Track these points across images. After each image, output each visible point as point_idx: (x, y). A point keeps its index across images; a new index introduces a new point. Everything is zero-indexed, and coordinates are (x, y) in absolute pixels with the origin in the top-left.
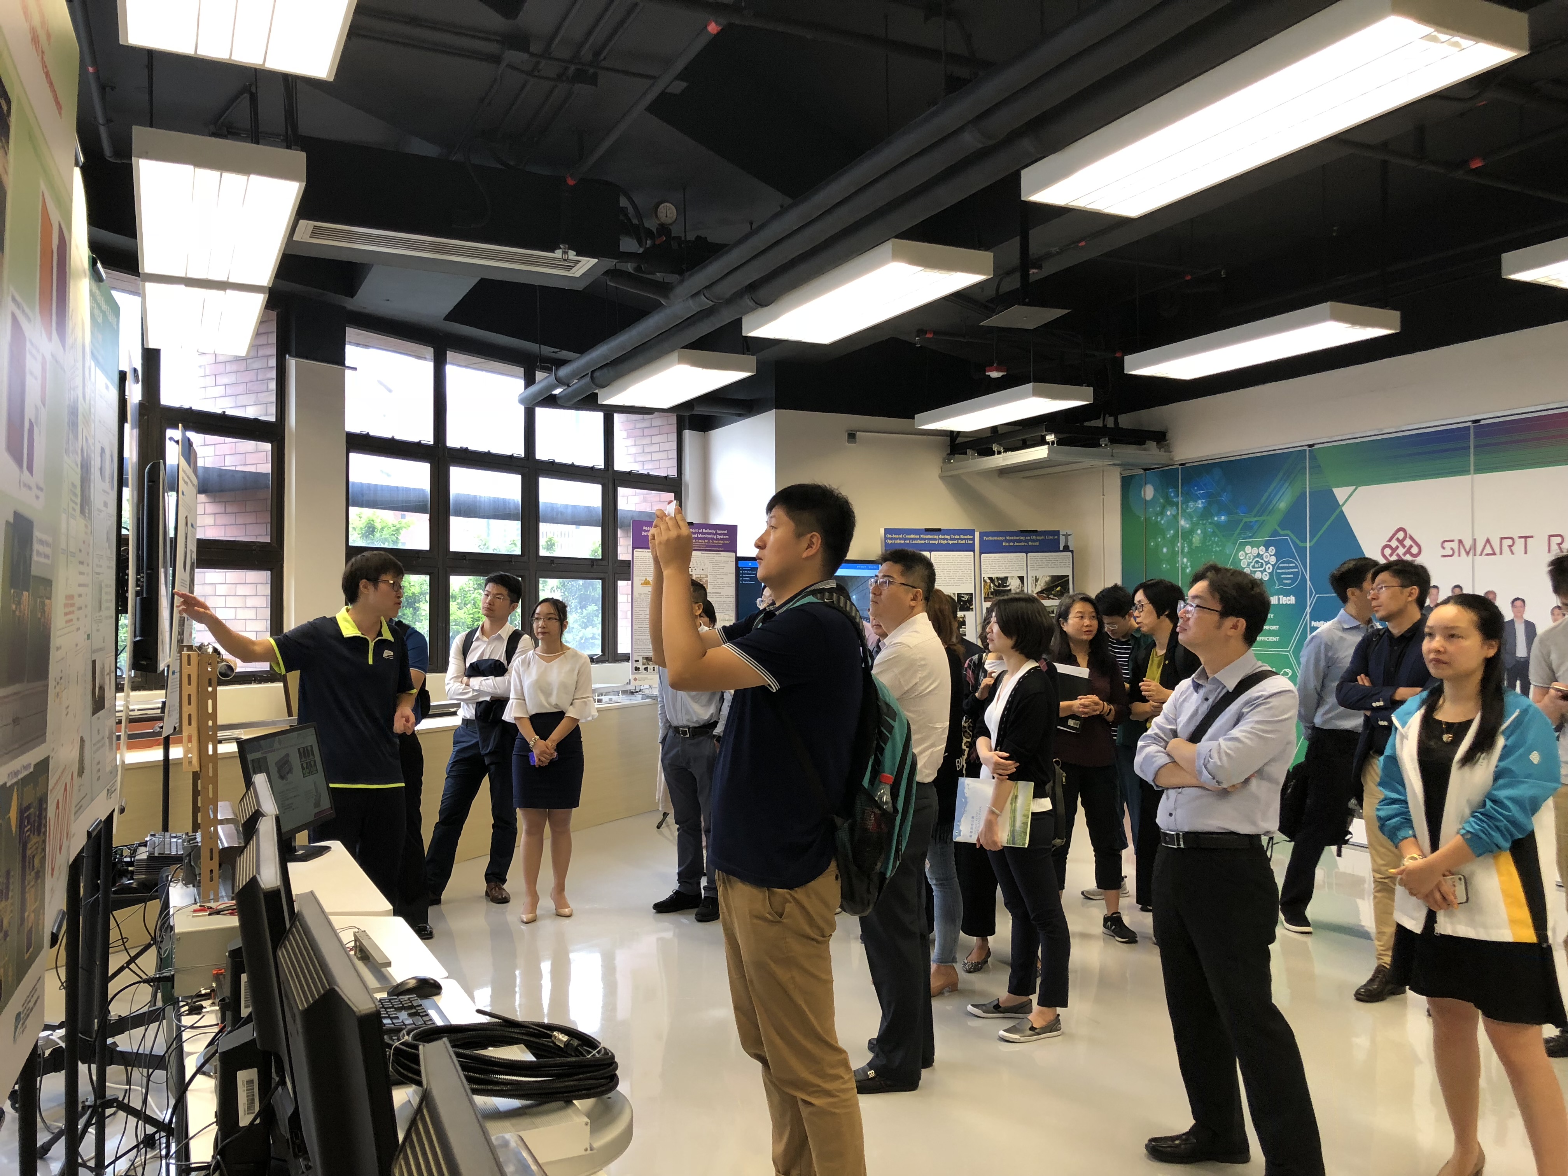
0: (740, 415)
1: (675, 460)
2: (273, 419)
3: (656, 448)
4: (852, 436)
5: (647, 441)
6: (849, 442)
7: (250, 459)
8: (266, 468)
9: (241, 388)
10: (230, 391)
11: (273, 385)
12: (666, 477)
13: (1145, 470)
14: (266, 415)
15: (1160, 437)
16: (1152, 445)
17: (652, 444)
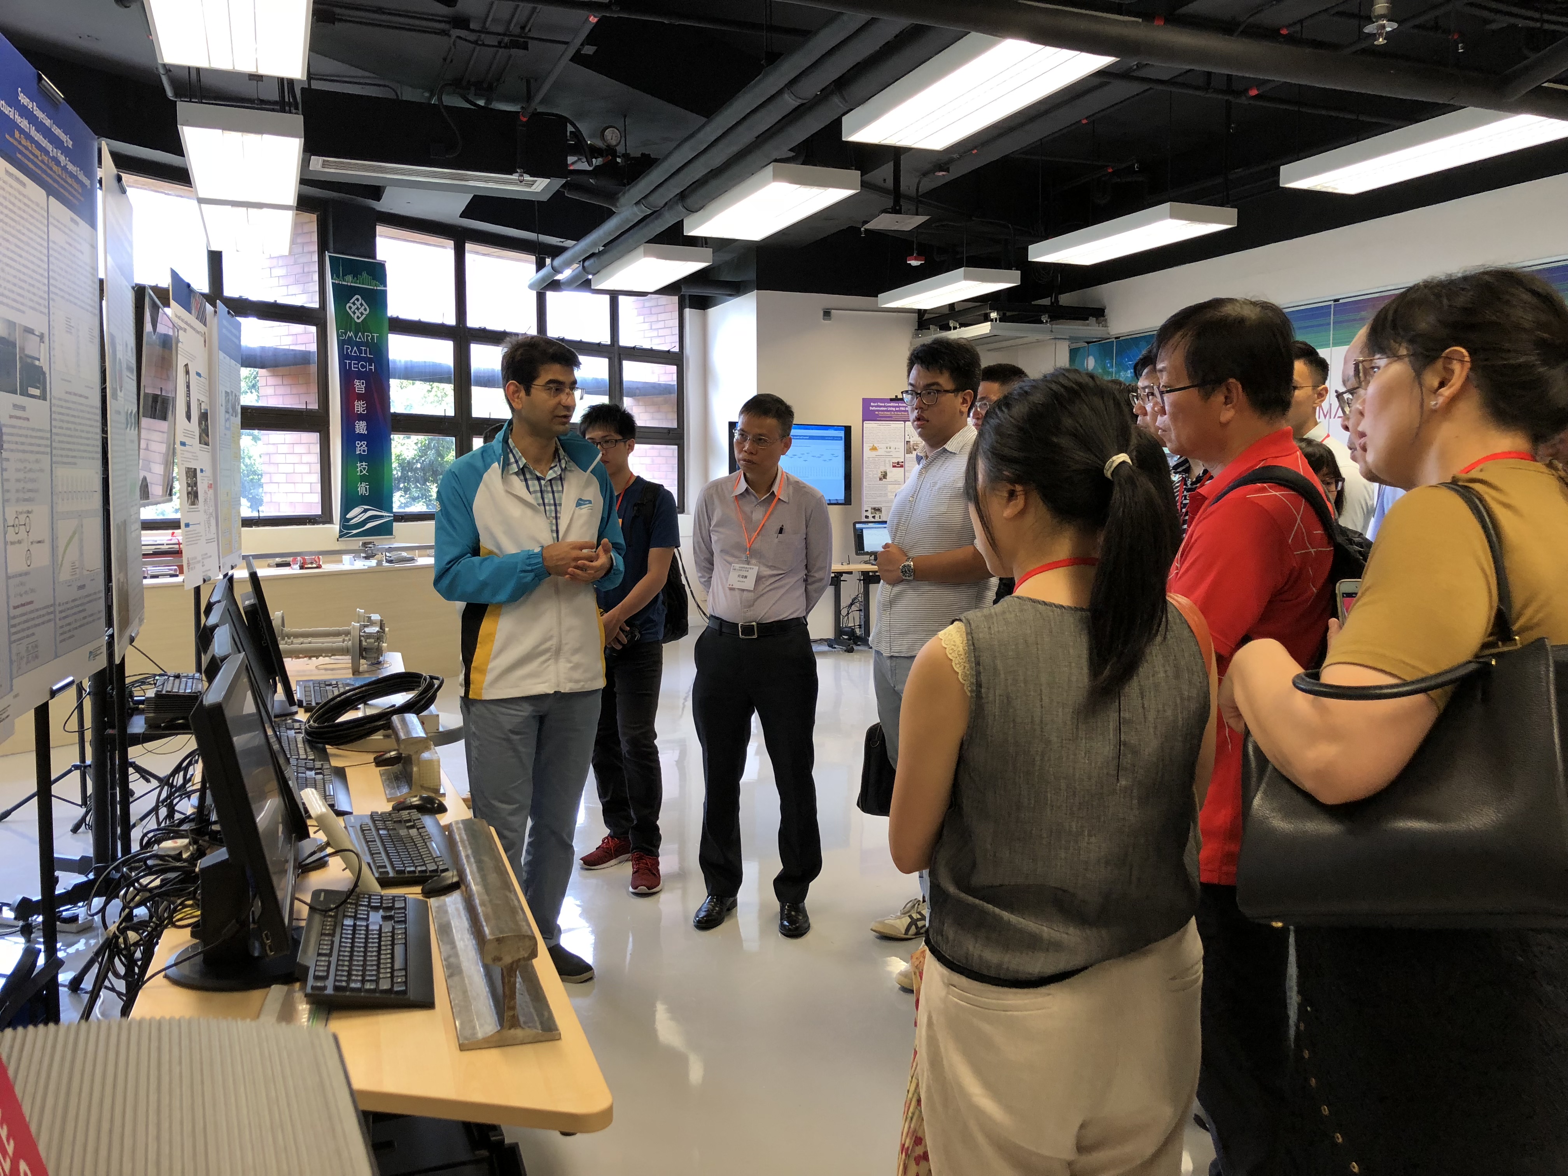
0: (730, 295)
1: (678, 336)
2: (316, 305)
3: (661, 325)
4: (827, 314)
5: (654, 318)
6: (824, 319)
7: (300, 339)
8: (313, 347)
9: (291, 279)
10: (282, 282)
11: (316, 277)
12: (669, 351)
13: (1088, 343)
14: (312, 302)
15: (1099, 313)
16: (1092, 320)
17: (658, 321)
